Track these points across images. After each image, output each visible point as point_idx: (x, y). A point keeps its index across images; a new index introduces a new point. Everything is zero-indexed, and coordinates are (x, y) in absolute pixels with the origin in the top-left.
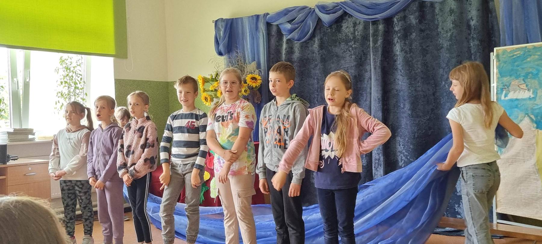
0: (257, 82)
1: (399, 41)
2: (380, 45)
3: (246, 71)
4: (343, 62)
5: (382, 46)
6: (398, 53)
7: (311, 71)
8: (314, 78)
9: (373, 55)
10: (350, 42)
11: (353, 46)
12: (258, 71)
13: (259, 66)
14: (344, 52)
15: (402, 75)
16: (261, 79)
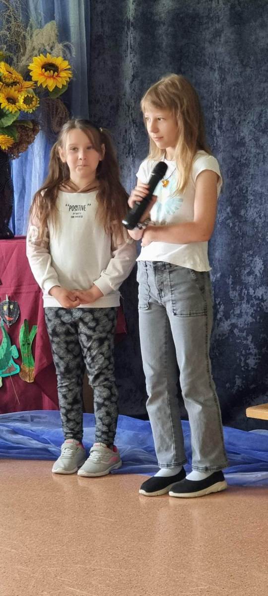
0: (58, 76)
3: (29, 48)
7: (204, 48)
8: (211, 68)
12: (60, 46)
13: (63, 33)
16: (69, 69)
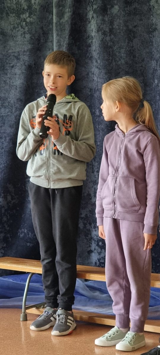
1: (95, 15)
2: (67, 21)
4: (11, 43)
5: (70, 22)
6: (93, 34)
9: (58, 35)
10: (23, 13)
11: (28, 20)
14: (14, 28)
15: (98, 68)
